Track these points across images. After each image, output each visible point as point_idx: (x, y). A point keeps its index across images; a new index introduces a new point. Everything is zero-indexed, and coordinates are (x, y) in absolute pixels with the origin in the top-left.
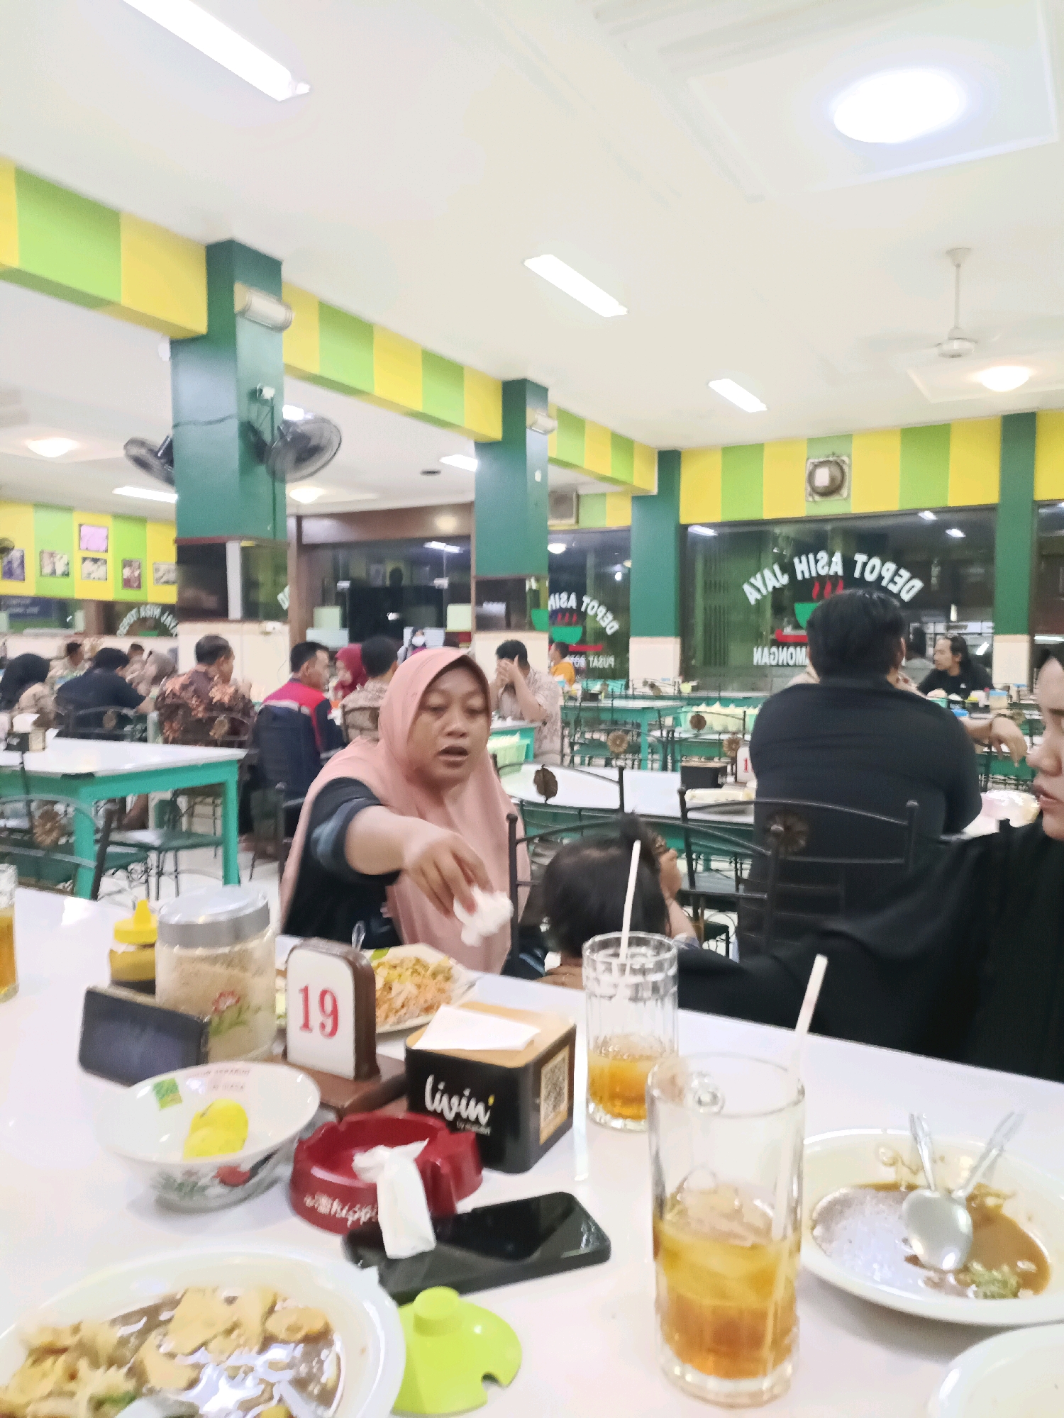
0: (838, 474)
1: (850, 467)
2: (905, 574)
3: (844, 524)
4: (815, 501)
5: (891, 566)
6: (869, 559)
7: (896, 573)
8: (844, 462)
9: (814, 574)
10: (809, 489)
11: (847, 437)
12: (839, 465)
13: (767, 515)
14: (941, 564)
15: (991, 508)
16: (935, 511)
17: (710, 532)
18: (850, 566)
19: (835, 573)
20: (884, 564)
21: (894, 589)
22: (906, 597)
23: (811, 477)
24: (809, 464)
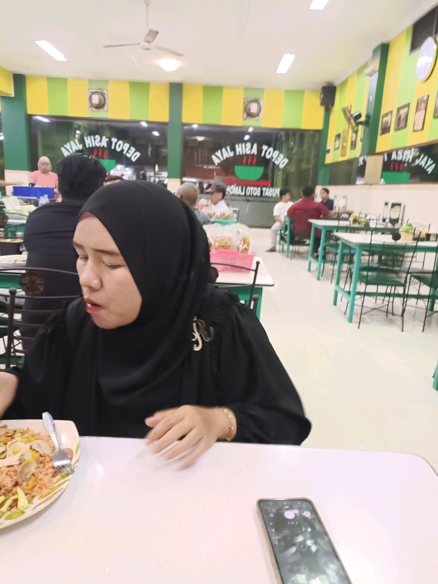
0: (102, 99)
1: (108, 96)
2: (133, 149)
3: (110, 123)
4: (93, 110)
5: (127, 146)
6: (118, 141)
7: (129, 149)
8: (104, 93)
9: (94, 146)
10: (90, 104)
11: (106, 82)
12: (103, 94)
13: (71, 113)
14: (151, 146)
15: (165, 124)
16: (148, 122)
17: (46, 120)
18: (110, 143)
19: (104, 146)
20: (124, 144)
21: (128, 155)
22: (134, 159)
23: (90, 98)
24: (89, 92)
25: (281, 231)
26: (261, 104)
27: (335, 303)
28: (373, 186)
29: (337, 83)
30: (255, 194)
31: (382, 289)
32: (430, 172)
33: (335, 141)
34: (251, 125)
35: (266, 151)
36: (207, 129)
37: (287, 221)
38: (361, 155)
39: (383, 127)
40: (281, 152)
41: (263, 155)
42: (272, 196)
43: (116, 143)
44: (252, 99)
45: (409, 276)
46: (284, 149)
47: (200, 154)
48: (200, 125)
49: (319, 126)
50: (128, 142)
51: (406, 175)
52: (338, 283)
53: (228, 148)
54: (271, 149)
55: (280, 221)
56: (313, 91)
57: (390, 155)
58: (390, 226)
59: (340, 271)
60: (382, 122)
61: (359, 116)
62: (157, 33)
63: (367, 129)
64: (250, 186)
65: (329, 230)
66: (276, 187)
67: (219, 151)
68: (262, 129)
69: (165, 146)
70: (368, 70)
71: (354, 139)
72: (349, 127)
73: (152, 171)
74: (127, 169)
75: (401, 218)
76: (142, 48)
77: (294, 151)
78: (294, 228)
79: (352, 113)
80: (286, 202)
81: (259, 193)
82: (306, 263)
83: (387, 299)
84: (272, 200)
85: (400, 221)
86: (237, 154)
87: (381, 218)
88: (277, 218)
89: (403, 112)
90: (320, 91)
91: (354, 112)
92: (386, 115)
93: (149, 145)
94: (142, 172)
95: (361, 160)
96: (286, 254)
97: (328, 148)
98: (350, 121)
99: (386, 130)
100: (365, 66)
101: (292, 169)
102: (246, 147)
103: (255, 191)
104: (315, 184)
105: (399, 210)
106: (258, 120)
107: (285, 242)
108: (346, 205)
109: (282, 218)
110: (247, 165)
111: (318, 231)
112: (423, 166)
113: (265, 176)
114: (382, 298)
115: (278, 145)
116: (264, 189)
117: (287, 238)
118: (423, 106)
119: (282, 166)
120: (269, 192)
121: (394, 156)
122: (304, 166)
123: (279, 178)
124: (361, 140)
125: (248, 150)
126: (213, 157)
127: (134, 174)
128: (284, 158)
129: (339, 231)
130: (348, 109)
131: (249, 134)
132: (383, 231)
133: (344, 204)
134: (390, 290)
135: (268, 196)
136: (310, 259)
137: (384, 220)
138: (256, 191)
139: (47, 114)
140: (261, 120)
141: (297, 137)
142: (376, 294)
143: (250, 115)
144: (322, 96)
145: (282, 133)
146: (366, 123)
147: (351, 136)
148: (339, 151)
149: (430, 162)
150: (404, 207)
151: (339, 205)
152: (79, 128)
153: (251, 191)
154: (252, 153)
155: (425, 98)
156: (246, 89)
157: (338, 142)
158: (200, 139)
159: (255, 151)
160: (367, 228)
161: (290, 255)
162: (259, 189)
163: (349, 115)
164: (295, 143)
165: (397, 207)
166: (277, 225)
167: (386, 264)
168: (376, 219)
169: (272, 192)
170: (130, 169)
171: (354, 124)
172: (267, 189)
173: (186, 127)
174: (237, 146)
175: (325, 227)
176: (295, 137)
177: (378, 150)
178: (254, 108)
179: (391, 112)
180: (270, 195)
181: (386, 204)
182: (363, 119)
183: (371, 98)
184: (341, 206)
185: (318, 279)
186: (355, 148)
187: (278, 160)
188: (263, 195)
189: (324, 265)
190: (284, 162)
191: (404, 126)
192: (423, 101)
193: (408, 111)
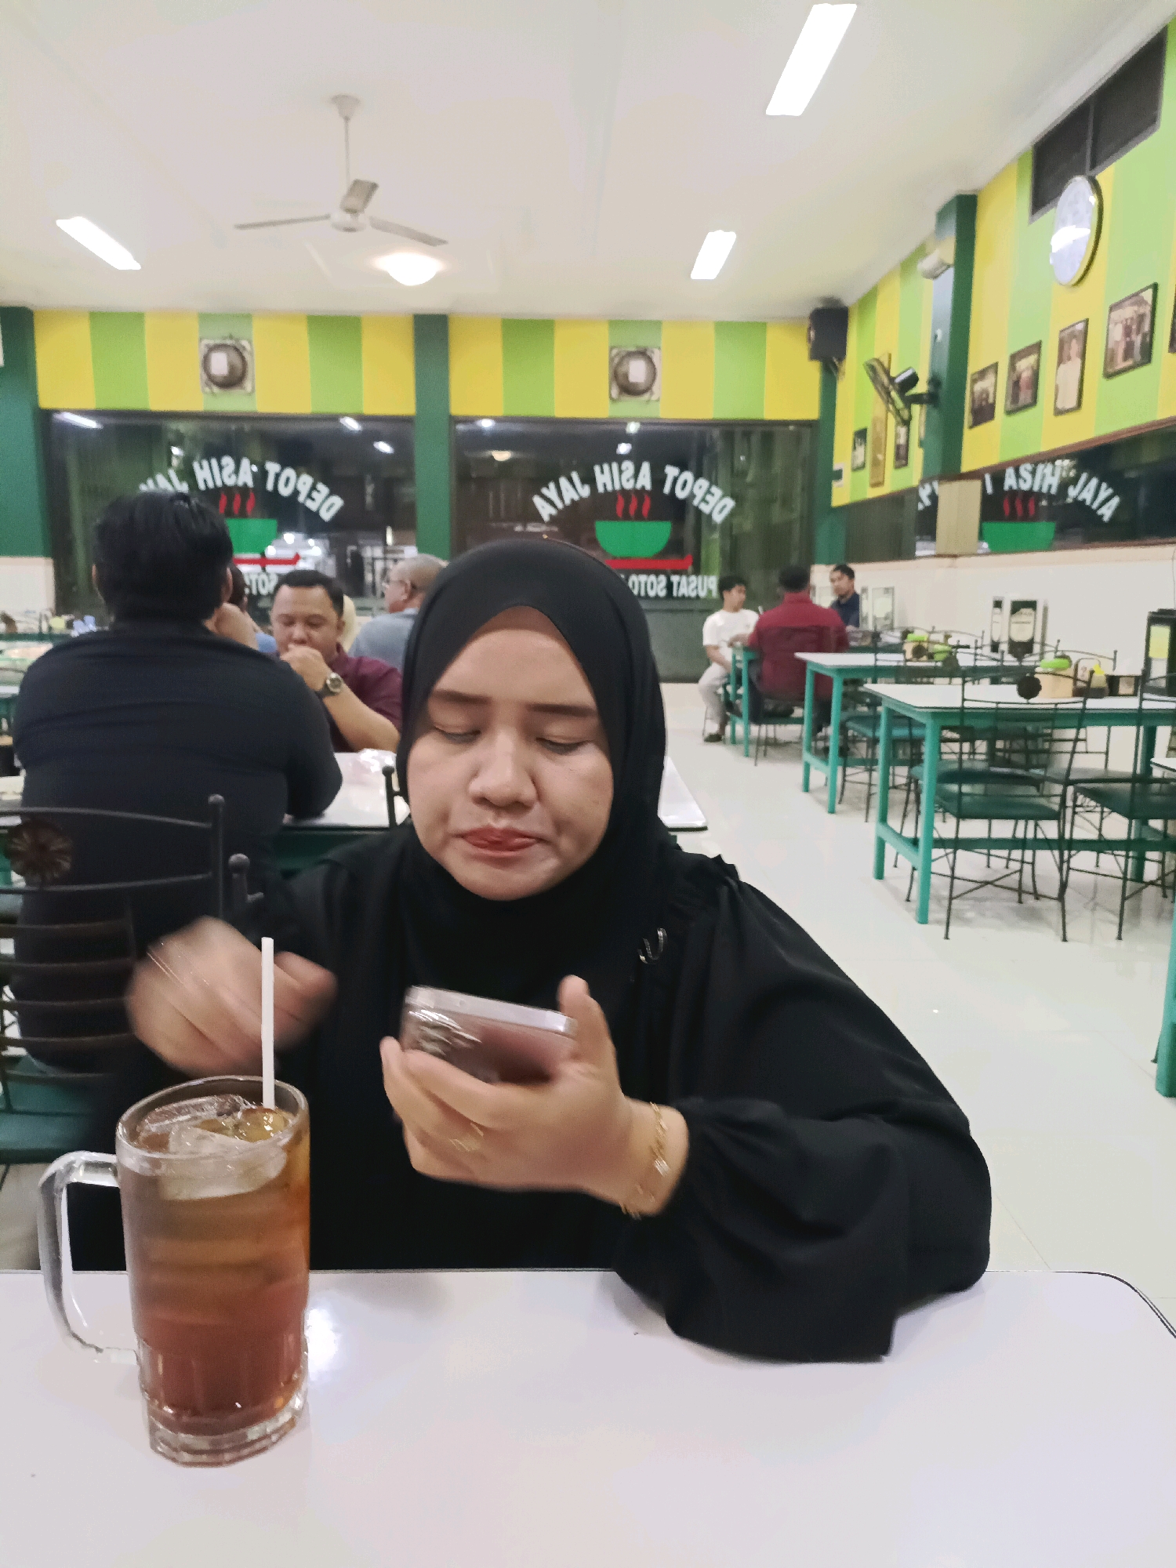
0: (237, 362)
1: (251, 354)
2: (323, 489)
3: (259, 425)
4: (213, 393)
5: (306, 481)
6: (283, 469)
7: (314, 488)
8: (244, 348)
9: (219, 484)
10: (205, 377)
11: (246, 317)
12: (238, 351)
13: (156, 404)
14: (374, 479)
15: (406, 420)
16: (360, 418)
17: (91, 424)
18: (261, 476)
19: (245, 485)
20: (298, 476)
21: (312, 506)
22: (326, 516)
23: (206, 362)
24: (203, 347)
25: (724, 686)
26: (655, 360)
27: (880, 875)
28: (959, 560)
29: (849, 301)
30: (652, 594)
31: (1003, 829)
32: (1106, 519)
33: (854, 448)
34: (634, 416)
35: (675, 480)
36: (517, 428)
37: (739, 661)
38: (923, 482)
39: (976, 406)
40: (713, 482)
41: (667, 490)
42: (698, 597)
43: (277, 476)
44: (633, 349)
45: (1071, 789)
46: (723, 473)
47: (502, 496)
48: (497, 419)
49: (810, 411)
50: (310, 473)
51: (1045, 529)
52: (883, 819)
53: (575, 476)
54: (688, 476)
55: (721, 663)
56: (789, 322)
57: (998, 476)
58: (1010, 660)
59: (887, 787)
60: (972, 393)
61: (913, 380)
62: (374, 186)
63: (935, 413)
64: (638, 572)
65: (853, 679)
66: (708, 573)
67: (552, 485)
68: (661, 424)
69: (409, 478)
70: (928, 263)
71: (902, 441)
72: (888, 410)
73: (378, 545)
74: (311, 542)
75: (1038, 639)
76: (337, 227)
77: (749, 479)
78: (759, 678)
79: (893, 374)
80: (736, 610)
81: (661, 590)
82: (798, 771)
83: (1016, 854)
84: (698, 606)
85: (1037, 648)
86: (601, 489)
87: (987, 641)
88: (712, 653)
89: (1025, 365)
90: (807, 323)
91: (899, 372)
92: (982, 374)
93: (369, 477)
94: (352, 548)
95: (924, 493)
96: (742, 748)
97: (836, 467)
98: (888, 394)
99: (984, 413)
100: (921, 252)
101: (748, 525)
102: (621, 472)
103: (652, 587)
104: (810, 560)
105: (1031, 619)
106: (648, 401)
107: (740, 715)
108: (893, 612)
109: (727, 654)
110: (626, 517)
111: (822, 681)
112: (1088, 503)
113: (675, 546)
114: (1004, 853)
115: (706, 462)
116: (675, 579)
117: (744, 706)
118: (1075, 347)
119: (718, 518)
120: (688, 584)
121: (1010, 481)
122: (777, 515)
123: (714, 549)
124: (921, 444)
125: (628, 480)
126: (537, 501)
127: (329, 554)
128: (723, 496)
129: (879, 680)
130: (881, 364)
131: (627, 438)
132: (996, 676)
133: (889, 609)
134: (1024, 829)
135: (686, 595)
136: (807, 757)
137: (995, 647)
138: (655, 584)
139: (92, 405)
140: (658, 400)
141: (755, 439)
142: (989, 844)
143: (628, 389)
144: (812, 334)
145: (716, 433)
146: (931, 399)
147: (893, 433)
148: (866, 474)
149: (1105, 492)
150: (1046, 610)
151: (873, 609)
152: (179, 442)
153: (640, 583)
154: (639, 486)
155: (1080, 327)
156: (615, 324)
157: (860, 450)
158: (502, 456)
159: (645, 480)
160: (950, 669)
161: (752, 749)
162: (663, 578)
163: (886, 381)
164: (748, 458)
165: (1026, 611)
166: (713, 674)
167: (1008, 763)
168: (973, 645)
169: (697, 588)
170: (319, 542)
171: (900, 404)
172: (684, 578)
173: (461, 427)
174: (597, 469)
175: (841, 670)
176: (749, 441)
177: (965, 467)
178: (637, 371)
179: (995, 367)
180: (693, 595)
181: (998, 604)
182: (922, 387)
183: (939, 333)
184: (881, 614)
185: (832, 811)
186: (906, 464)
187: (707, 503)
188: (675, 594)
189: (844, 771)
190: (724, 507)
191: (1029, 400)
192: (1073, 336)
193: (1038, 361)
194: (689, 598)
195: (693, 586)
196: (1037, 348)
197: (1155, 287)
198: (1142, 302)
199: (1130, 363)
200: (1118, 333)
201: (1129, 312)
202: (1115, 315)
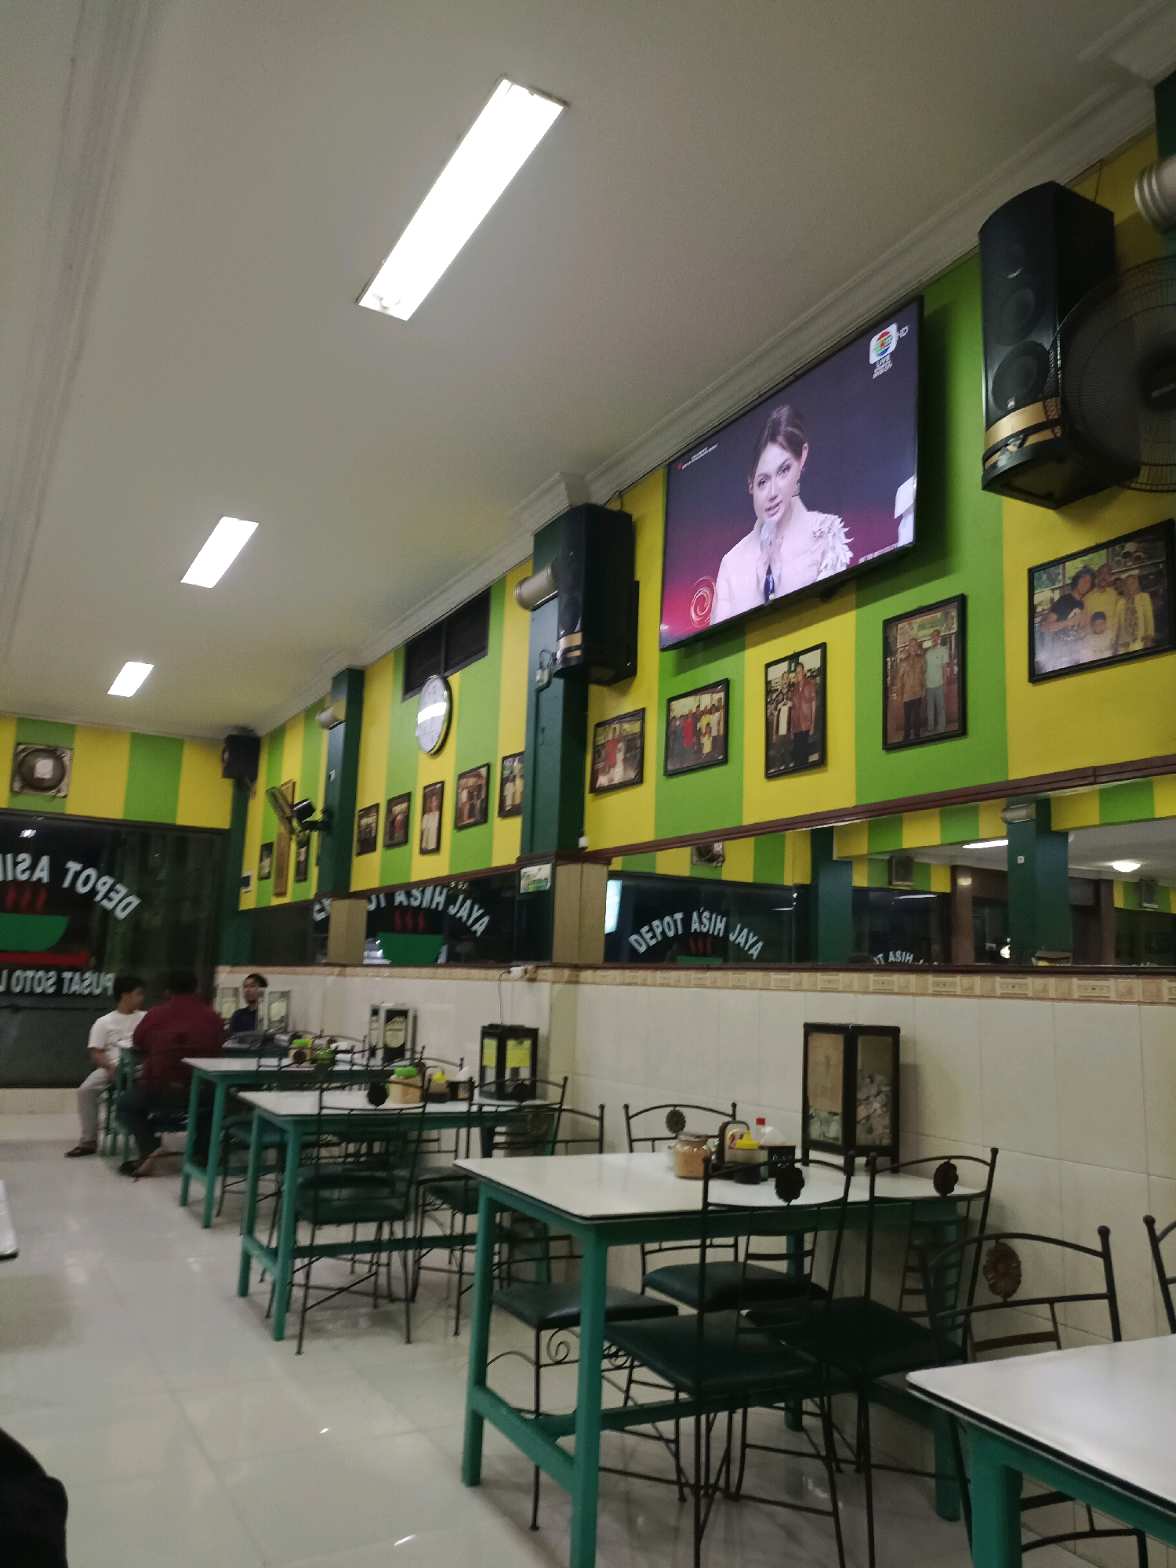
26: (66, 759)
27: (244, 1291)
28: (349, 970)
29: (262, 731)
30: (39, 990)
32: (479, 936)
33: (261, 860)
35: (77, 874)
38: (317, 896)
40: (119, 880)
41: (66, 884)
42: (90, 994)
44: (44, 747)
45: (422, 1189)
46: (133, 871)
49: (222, 821)
52: (250, 1232)
54: (94, 872)
56: (206, 742)
60: (359, 827)
61: (309, 809)
63: (328, 841)
64: (26, 968)
66: (107, 970)
68: (69, 820)
70: (325, 716)
71: (302, 858)
72: (290, 833)
75: (409, 1044)
77: (161, 877)
79: (292, 802)
80: (130, 1012)
81: (52, 985)
84: (90, 1004)
85: (408, 1054)
87: (367, 1047)
88: (97, 1056)
89: (398, 810)
90: (221, 745)
91: (298, 800)
92: (367, 811)
95: (316, 908)
97: (245, 874)
98: (288, 818)
100: (319, 706)
101: (158, 922)
102: (16, 864)
103: (40, 982)
104: (213, 961)
105: (403, 1026)
106: (54, 797)
108: (287, 1016)
110: (15, 909)
114: (369, 1256)
116: (67, 975)
118: (435, 803)
119: (121, 914)
120: (82, 981)
121: (400, 898)
122: (186, 914)
124: (318, 863)
125: (23, 872)
128: (127, 895)
130: (284, 791)
133: (283, 1013)
135: (79, 992)
136: (188, 1168)
137: (373, 1052)
138: (43, 981)
140: (65, 797)
141: (170, 842)
142: (352, 1249)
143: (32, 784)
144: (226, 756)
145: (125, 833)
146: (323, 827)
147: (294, 850)
148: (270, 883)
150: (415, 1018)
151: (271, 1010)
153: (25, 978)
154: (35, 878)
156: (22, 721)
157: (267, 862)
159: (42, 873)
162: (52, 973)
163: (287, 808)
164: (163, 856)
165: (397, 1019)
166: (97, 1077)
167: (377, 1166)
169: (93, 983)
171: (299, 829)
172: (77, 976)
175: (226, 1076)
176: (164, 842)
177: (356, 886)
178: (44, 768)
180: (87, 992)
181: (375, 1012)
182: (318, 816)
183: (333, 773)
184: (275, 1018)
185: (207, 1225)
186: (305, 879)
187: (110, 900)
188: (65, 991)
189: (224, 1180)
190: (129, 904)
191: (401, 839)
192: (433, 793)
193: (409, 807)
194: (81, 996)
195: (86, 983)
196: (407, 797)
197: (488, 766)
198: (479, 776)
199: (472, 820)
200: (464, 795)
201: (471, 781)
202: (464, 781)
